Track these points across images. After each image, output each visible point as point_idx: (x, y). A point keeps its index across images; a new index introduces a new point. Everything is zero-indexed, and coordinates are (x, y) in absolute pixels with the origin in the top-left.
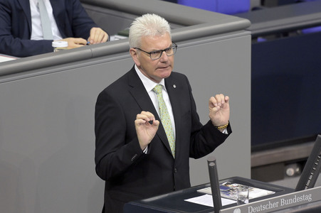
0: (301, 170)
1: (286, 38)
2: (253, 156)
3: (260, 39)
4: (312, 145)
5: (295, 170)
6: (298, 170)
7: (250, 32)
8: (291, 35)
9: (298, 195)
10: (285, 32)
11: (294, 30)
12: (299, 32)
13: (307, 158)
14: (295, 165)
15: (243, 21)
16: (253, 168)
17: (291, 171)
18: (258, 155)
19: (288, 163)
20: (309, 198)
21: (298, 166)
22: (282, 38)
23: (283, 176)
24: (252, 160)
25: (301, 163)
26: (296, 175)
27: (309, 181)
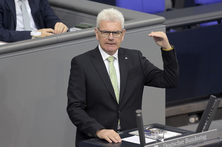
0: (200, 119)
1: (189, 29)
2: (167, 110)
3: (172, 31)
4: (206, 102)
5: (195, 119)
6: (197, 119)
7: (165, 26)
8: (193, 28)
9: (197, 136)
10: (189, 26)
11: (194, 24)
12: (198, 25)
13: (203, 111)
14: (195, 116)
15: (161, 18)
16: (167, 118)
17: (192, 120)
18: (170, 109)
19: (190, 114)
20: (204, 138)
21: (197, 116)
22: (187, 30)
23: (187, 123)
24: (166, 112)
25: (199, 114)
26: (196, 122)
27: (205, 126)
